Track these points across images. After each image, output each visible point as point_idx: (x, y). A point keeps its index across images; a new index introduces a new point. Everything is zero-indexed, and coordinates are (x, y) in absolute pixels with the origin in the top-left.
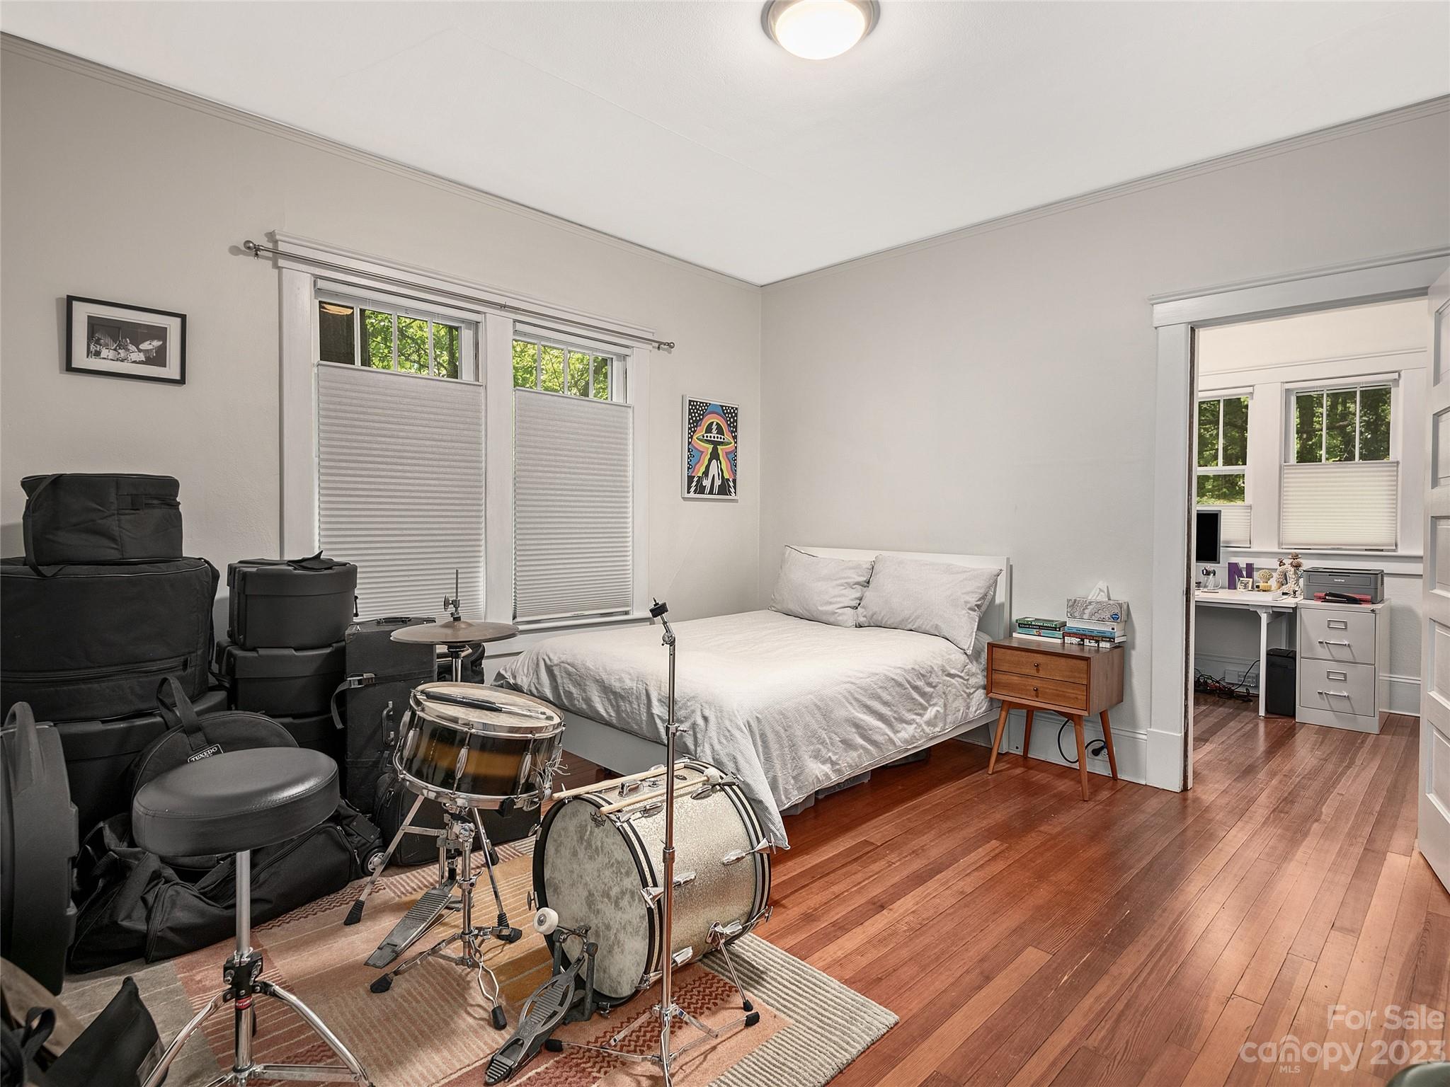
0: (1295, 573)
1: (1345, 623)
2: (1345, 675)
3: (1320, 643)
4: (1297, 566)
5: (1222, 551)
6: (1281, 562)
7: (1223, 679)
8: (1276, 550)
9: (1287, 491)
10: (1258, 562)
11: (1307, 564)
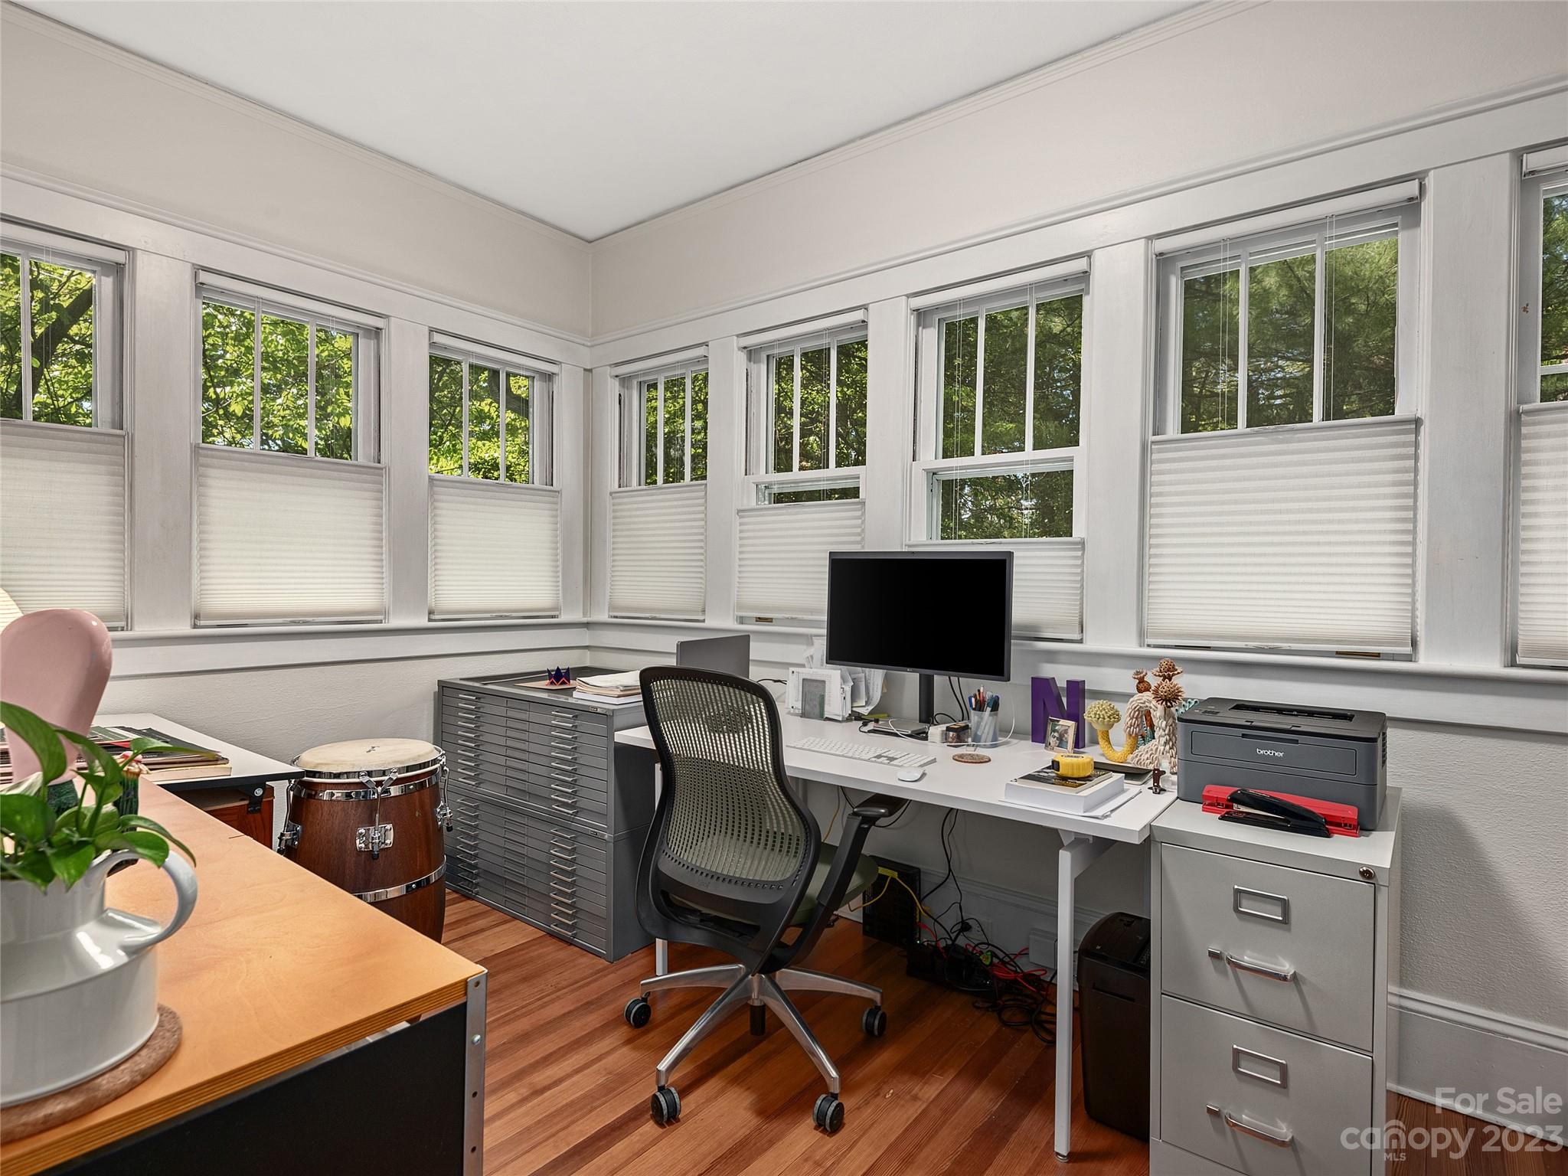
0: (1167, 715)
1: (1285, 905)
2: (1283, 1070)
3: (1212, 955)
4: (1170, 699)
5: (1017, 652)
6: (1141, 681)
7: (1024, 953)
8: (1132, 647)
9: (1158, 505)
10: (1094, 678)
11: (1196, 687)
